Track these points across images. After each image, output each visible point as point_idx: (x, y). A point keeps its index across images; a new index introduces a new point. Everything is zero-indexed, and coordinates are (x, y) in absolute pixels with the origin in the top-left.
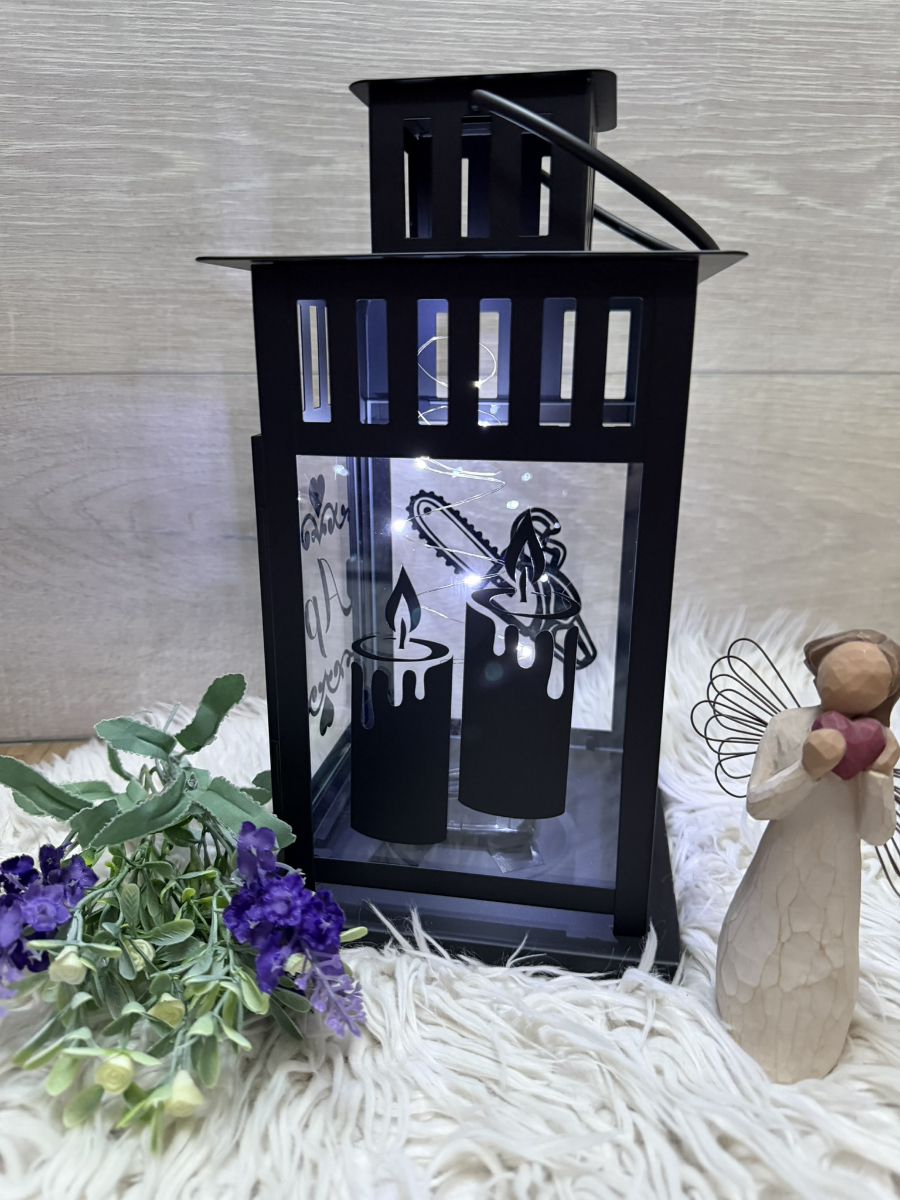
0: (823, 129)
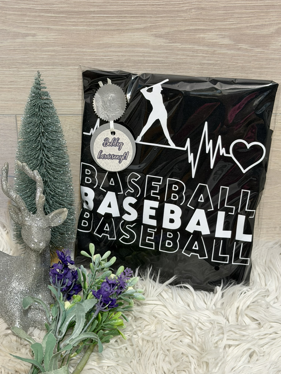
0: (250, 17)
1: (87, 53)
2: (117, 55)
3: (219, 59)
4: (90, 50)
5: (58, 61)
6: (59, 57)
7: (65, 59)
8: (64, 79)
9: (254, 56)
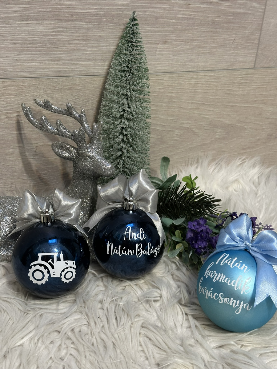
1: (65, 6)
2: (95, 8)
3: (192, 14)
4: (68, 3)
5: (33, 15)
6: (35, 10)
7: (41, 13)
8: (39, 36)
9: (223, 10)
